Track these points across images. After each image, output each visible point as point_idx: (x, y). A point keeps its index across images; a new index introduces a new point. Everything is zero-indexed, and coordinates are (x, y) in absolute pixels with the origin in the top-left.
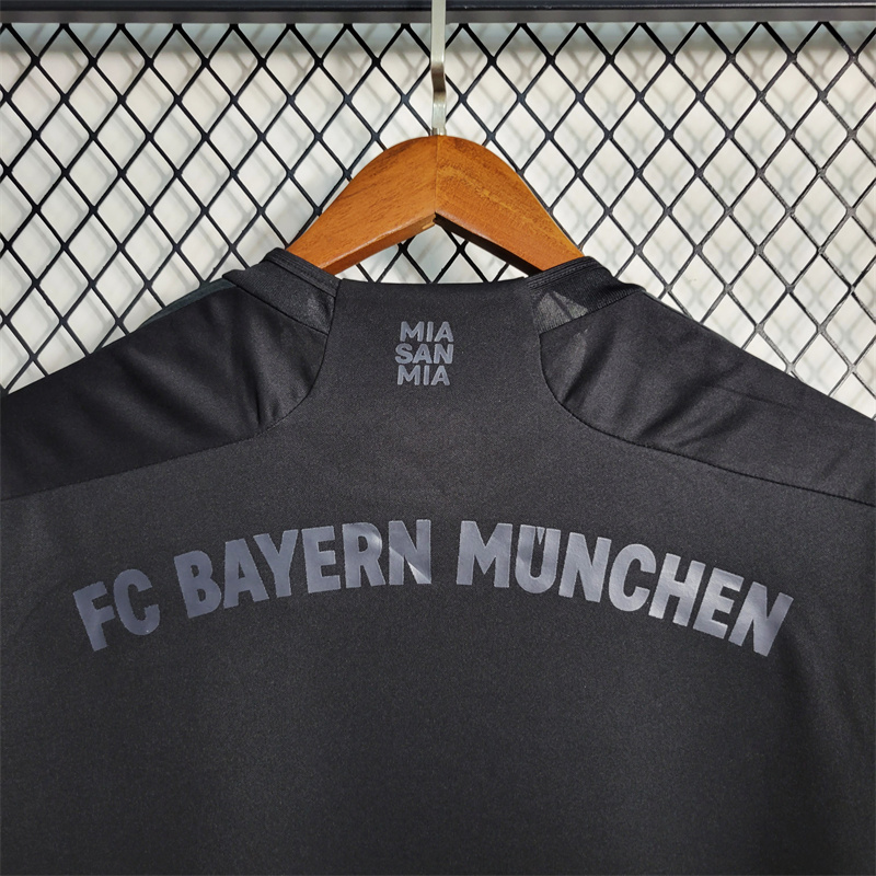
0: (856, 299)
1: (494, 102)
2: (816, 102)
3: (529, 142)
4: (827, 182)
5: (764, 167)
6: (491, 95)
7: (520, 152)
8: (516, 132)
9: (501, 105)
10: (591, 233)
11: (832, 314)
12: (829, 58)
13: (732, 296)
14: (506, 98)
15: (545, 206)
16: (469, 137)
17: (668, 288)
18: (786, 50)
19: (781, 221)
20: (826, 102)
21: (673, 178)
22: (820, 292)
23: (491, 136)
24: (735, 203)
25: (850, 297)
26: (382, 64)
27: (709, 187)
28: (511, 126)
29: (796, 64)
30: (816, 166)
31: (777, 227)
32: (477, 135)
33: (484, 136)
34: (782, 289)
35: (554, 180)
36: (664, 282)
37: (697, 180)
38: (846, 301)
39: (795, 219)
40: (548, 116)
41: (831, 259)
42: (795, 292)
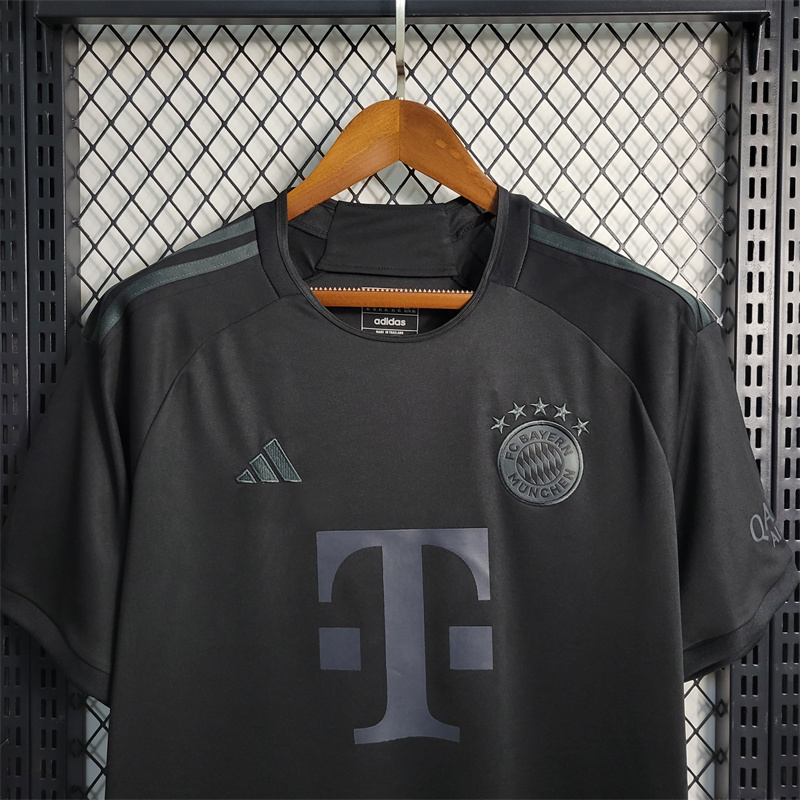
0: (664, 202)
1: (432, 75)
2: (639, 74)
3: (455, 101)
4: (645, 126)
5: (606, 117)
6: (429, 70)
7: (449, 108)
8: (447, 95)
9: (437, 76)
10: (495, 161)
11: (648, 212)
12: (649, 44)
13: (586, 201)
14: (440, 72)
15: (465, 143)
16: (416, 99)
17: (545, 197)
18: (620, 40)
19: (617, 152)
20: (645, 74)
21: (549, 125)
22: (644, 199)
23: (430, 98)
24: (587, 140)
25: (660, 200)
26: (358, 50)
27: (571, 130)
28: (443, 91)
29: (626, 49)
30: (638, 116)
31: (614, 156)
32: (420, 97)
33: (425, 97)
34: (618, 196)
35: (471, 126)
36: (542, 193)
37: (563, 125)
38: (657, 204)
39: (625, 151)
40: (467, 84)
41: (648, 176)
42: (626, 198)
